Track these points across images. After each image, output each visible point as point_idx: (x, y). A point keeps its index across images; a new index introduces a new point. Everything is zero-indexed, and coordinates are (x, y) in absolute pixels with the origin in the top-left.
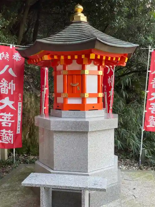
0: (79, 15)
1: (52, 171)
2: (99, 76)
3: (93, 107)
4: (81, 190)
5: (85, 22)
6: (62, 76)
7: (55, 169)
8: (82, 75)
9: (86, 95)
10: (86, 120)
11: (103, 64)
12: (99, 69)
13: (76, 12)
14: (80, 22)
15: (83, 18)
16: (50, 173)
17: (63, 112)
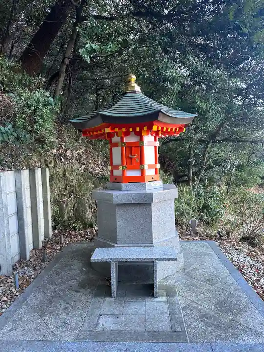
0: (133, 85)
1: (116, 245)
2: (156, 147)
3: (152, 178)
4: (153, 261)
5: (138, 92)
6: (119, 148)
7: (118, 243)
8: (140, 147)
9: (146, 167)
10: (147, 192)
11: (160, 135)
12: (156, 140)
13: (130, 81)
14: (135, 92)
15: (137, 88)
16: (114, 247)
17: (123, 185)
